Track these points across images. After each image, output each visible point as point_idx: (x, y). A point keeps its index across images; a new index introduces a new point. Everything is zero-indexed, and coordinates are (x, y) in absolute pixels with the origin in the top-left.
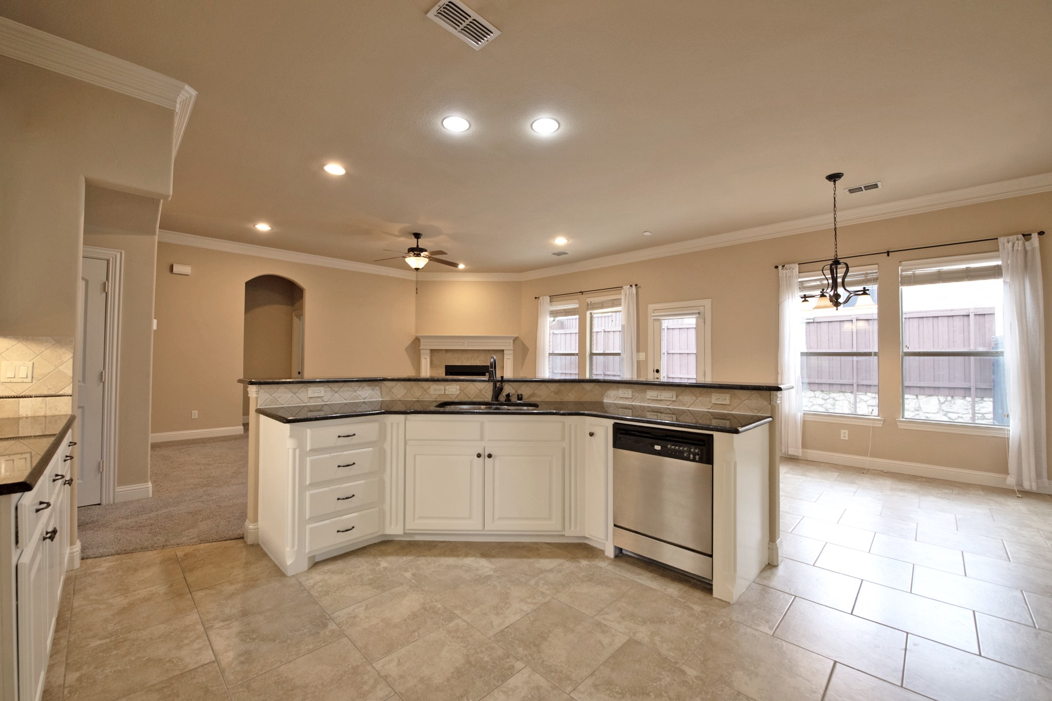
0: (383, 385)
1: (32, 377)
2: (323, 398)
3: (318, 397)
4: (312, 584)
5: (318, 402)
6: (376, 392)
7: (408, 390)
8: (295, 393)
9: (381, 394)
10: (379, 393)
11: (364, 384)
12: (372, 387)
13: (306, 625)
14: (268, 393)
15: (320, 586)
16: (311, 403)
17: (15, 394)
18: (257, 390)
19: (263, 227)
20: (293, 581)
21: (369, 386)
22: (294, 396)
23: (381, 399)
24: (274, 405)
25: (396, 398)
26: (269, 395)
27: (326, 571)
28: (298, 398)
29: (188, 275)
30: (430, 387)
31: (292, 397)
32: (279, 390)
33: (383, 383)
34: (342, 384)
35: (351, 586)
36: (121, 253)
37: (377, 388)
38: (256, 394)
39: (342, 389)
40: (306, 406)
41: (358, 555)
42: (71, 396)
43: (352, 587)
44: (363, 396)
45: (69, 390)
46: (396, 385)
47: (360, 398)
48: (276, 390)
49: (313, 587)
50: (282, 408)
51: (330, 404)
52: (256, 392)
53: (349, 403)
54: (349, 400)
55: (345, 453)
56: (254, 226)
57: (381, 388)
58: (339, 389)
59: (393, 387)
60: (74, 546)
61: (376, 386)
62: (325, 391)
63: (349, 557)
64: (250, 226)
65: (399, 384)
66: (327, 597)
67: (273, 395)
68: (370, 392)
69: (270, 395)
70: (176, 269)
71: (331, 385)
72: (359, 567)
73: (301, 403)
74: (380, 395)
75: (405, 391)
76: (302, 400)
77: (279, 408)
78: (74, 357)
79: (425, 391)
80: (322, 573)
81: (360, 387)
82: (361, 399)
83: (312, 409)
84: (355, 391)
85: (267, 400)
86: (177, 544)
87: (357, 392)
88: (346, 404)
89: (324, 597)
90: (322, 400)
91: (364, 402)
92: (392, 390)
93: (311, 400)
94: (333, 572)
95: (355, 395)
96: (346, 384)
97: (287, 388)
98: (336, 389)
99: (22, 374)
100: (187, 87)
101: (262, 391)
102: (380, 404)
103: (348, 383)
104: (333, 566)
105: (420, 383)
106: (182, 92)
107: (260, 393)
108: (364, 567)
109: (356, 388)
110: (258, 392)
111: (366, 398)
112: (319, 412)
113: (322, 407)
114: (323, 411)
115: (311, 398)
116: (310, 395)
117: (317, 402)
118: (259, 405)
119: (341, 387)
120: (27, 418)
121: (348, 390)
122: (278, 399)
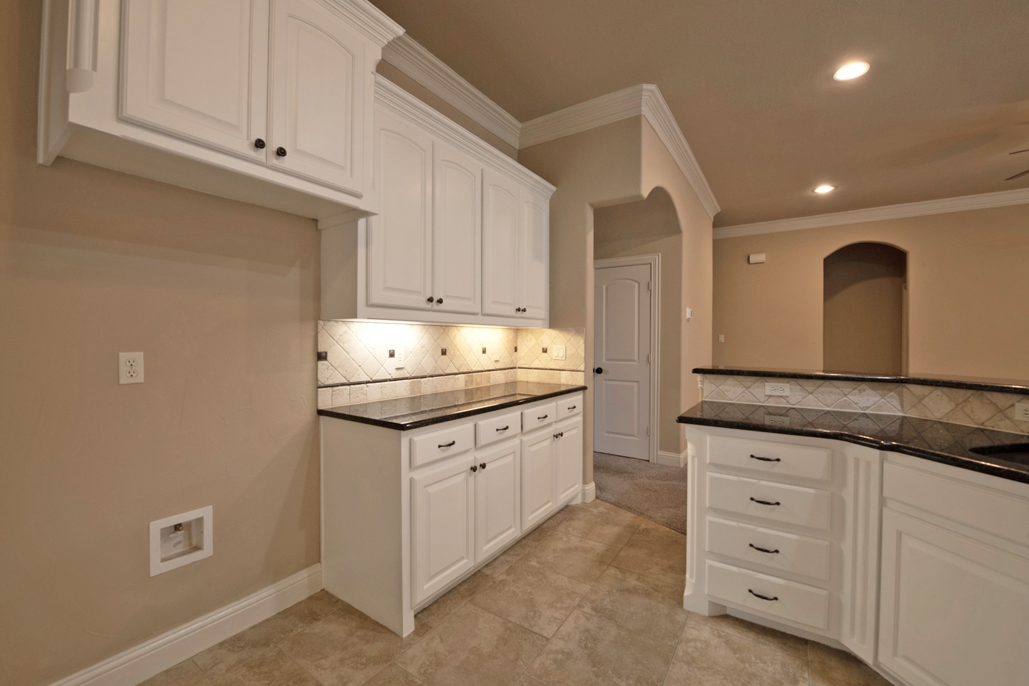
0: (905, 390)
1: (566, 357)
2: (788, 399)
3: (781, 397)
4: (691, 637)
5: (781, 404)
6: (889, 400)
7: (957, 405)
8: (747, 388)
9: (902, 406)
10: (896, 403)
11: (863, 385)
12: (880, 392)
13: (631, 678)
14: (714, 384)
15: (696, 648)
16: (769, 403)
17: (558, 368)
18: (702, 379)
19: (824, 189)
20: (680, 617)
21: (874, 389)
22: (747, 391)
23: (900, 414)
24: (721, 400)
25: (930, 416)
26: (715, 387)
27: (723, 634)
28: (752, 394)
29: (764, 263)
30: (1013, 405)
31: (743, 392)
32: (726, 382)
33: (904, 386)
34: (821, 382)
35: (725, 678)
36: (659, 255)
37: (892, 393)
38: (701, 384)
39: (820, 389)
40: (763, 406)
41: (785, 644)
42: (584, 372)
43: (725, 682)
44: (862, 404)
45: (582, 368)
46: (931, 393)
47: (856, 406)
48: (723, 381)
49: (688, 641)
50: (731, 404)
51: (799, 409)
52: (701, 381)
53: (834, 412)
54: (834, 407)
55: (763, 483)
56: (813, 191)
57: (901, 395)
58: (815, 390)
59: (925, 397)
60: (586, 486)
61: (891, 391)
62: (790, 390)
63: (769, 638)
64: (810, 193)
65: (938, 392)
66: (686, 667)
67: (721, 387)
68: (876, 399)
69: (717, 387)
70: (753, 259)
71: (801, 381)
72: (765, 663)
73: (756, 402)
74: (899, 407)
75: (951, 406)
76: (757, 397)
77: (727, 403)
78: (585, 343)
79: (1001, 411)
80: (716, 633)
81: (854, 389)
82: (856, 409)
83: (771, 411)
84: (845, 395)
85: (713, 392)
86: (650, 517)
87: (849, 396)
88: (828, 412)
89: (682, 663)
90: (788, 402)
91: (864, 414)
92: (923, 402)
93: (771, 399)
94: (728, 643)
95: (845, 400)
96: (827, 383)
97: (737, 381)
98: (810, 389)
99: (561, 355)
100: (646, 86)
101: (707, 381)
102: (899, 421)
103: (832, 381)
104: (738, 634)
105: (988, 395)
106: (643, 93)
107: (705, 384)
108: (770, 669)
109: (846, 391)
110: (703, 381)
111: (868, 408)
112: (782, 418)
113: (787, 411)
114: (788, 416)
115: (770, 396)
116: (768, 393)
117: (779, 404)
118: (704, 397)
119: (818, 387)
120: (564, 385)
121: (831, 392)
122: (726, 393)
